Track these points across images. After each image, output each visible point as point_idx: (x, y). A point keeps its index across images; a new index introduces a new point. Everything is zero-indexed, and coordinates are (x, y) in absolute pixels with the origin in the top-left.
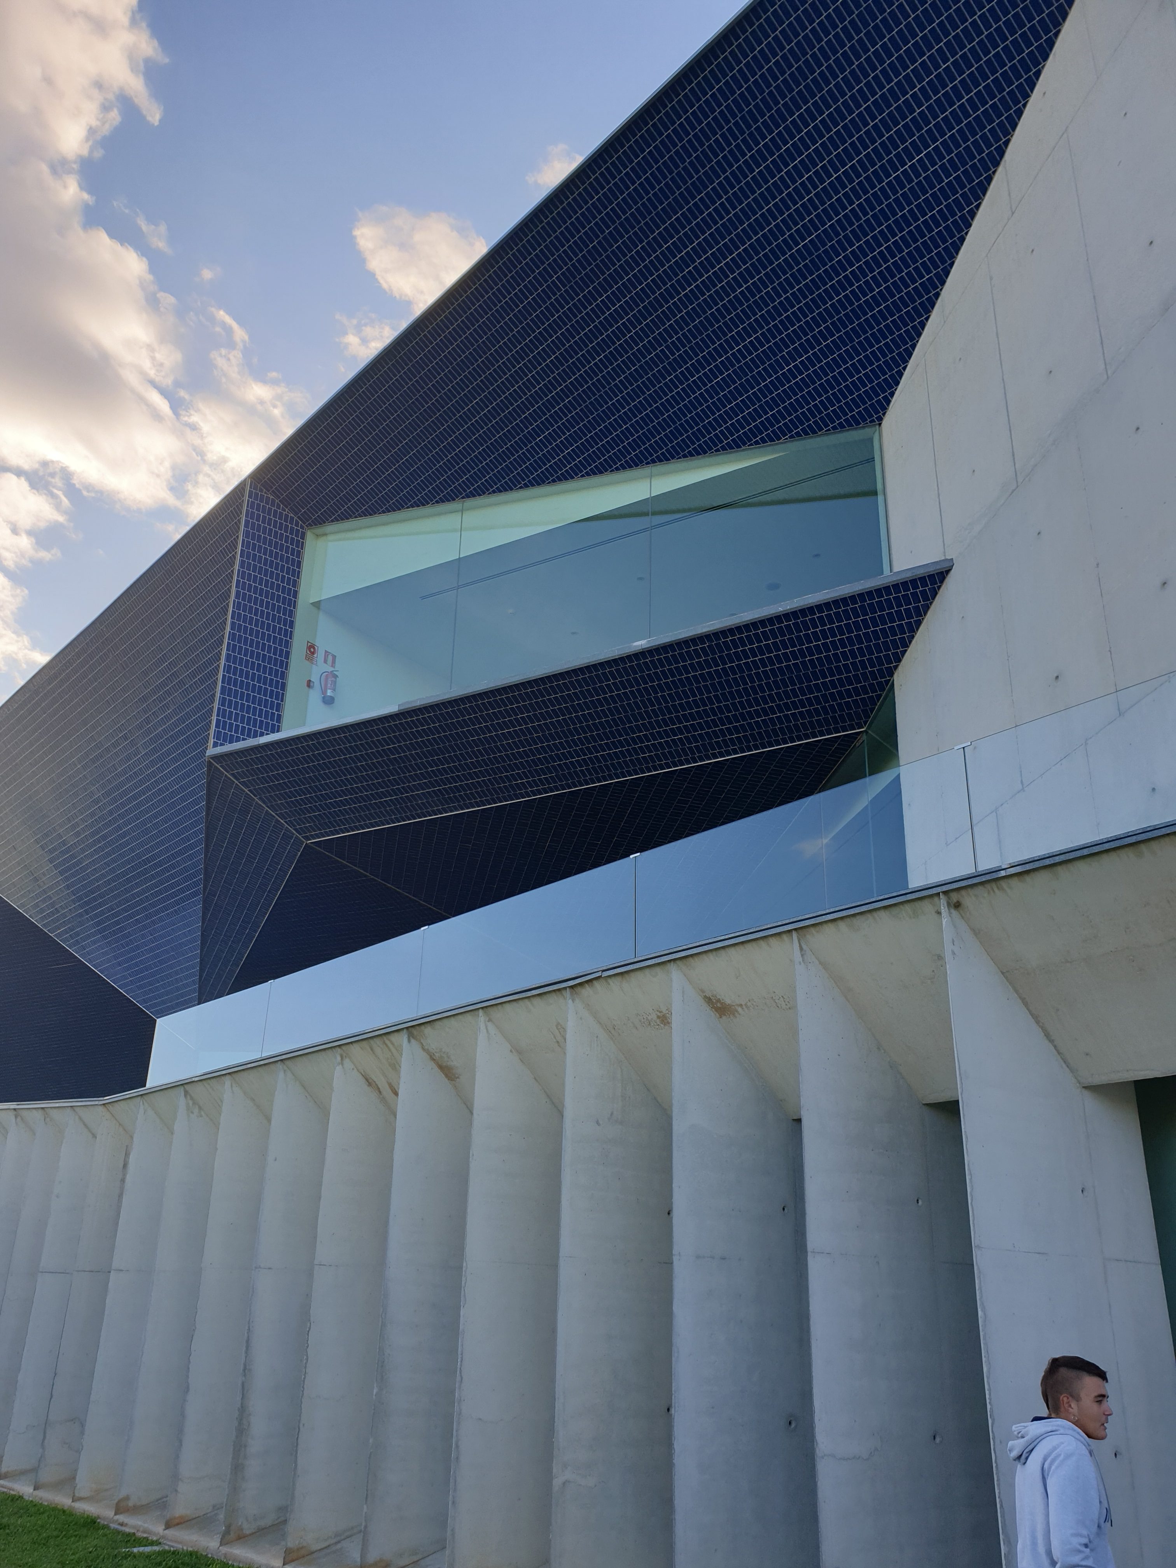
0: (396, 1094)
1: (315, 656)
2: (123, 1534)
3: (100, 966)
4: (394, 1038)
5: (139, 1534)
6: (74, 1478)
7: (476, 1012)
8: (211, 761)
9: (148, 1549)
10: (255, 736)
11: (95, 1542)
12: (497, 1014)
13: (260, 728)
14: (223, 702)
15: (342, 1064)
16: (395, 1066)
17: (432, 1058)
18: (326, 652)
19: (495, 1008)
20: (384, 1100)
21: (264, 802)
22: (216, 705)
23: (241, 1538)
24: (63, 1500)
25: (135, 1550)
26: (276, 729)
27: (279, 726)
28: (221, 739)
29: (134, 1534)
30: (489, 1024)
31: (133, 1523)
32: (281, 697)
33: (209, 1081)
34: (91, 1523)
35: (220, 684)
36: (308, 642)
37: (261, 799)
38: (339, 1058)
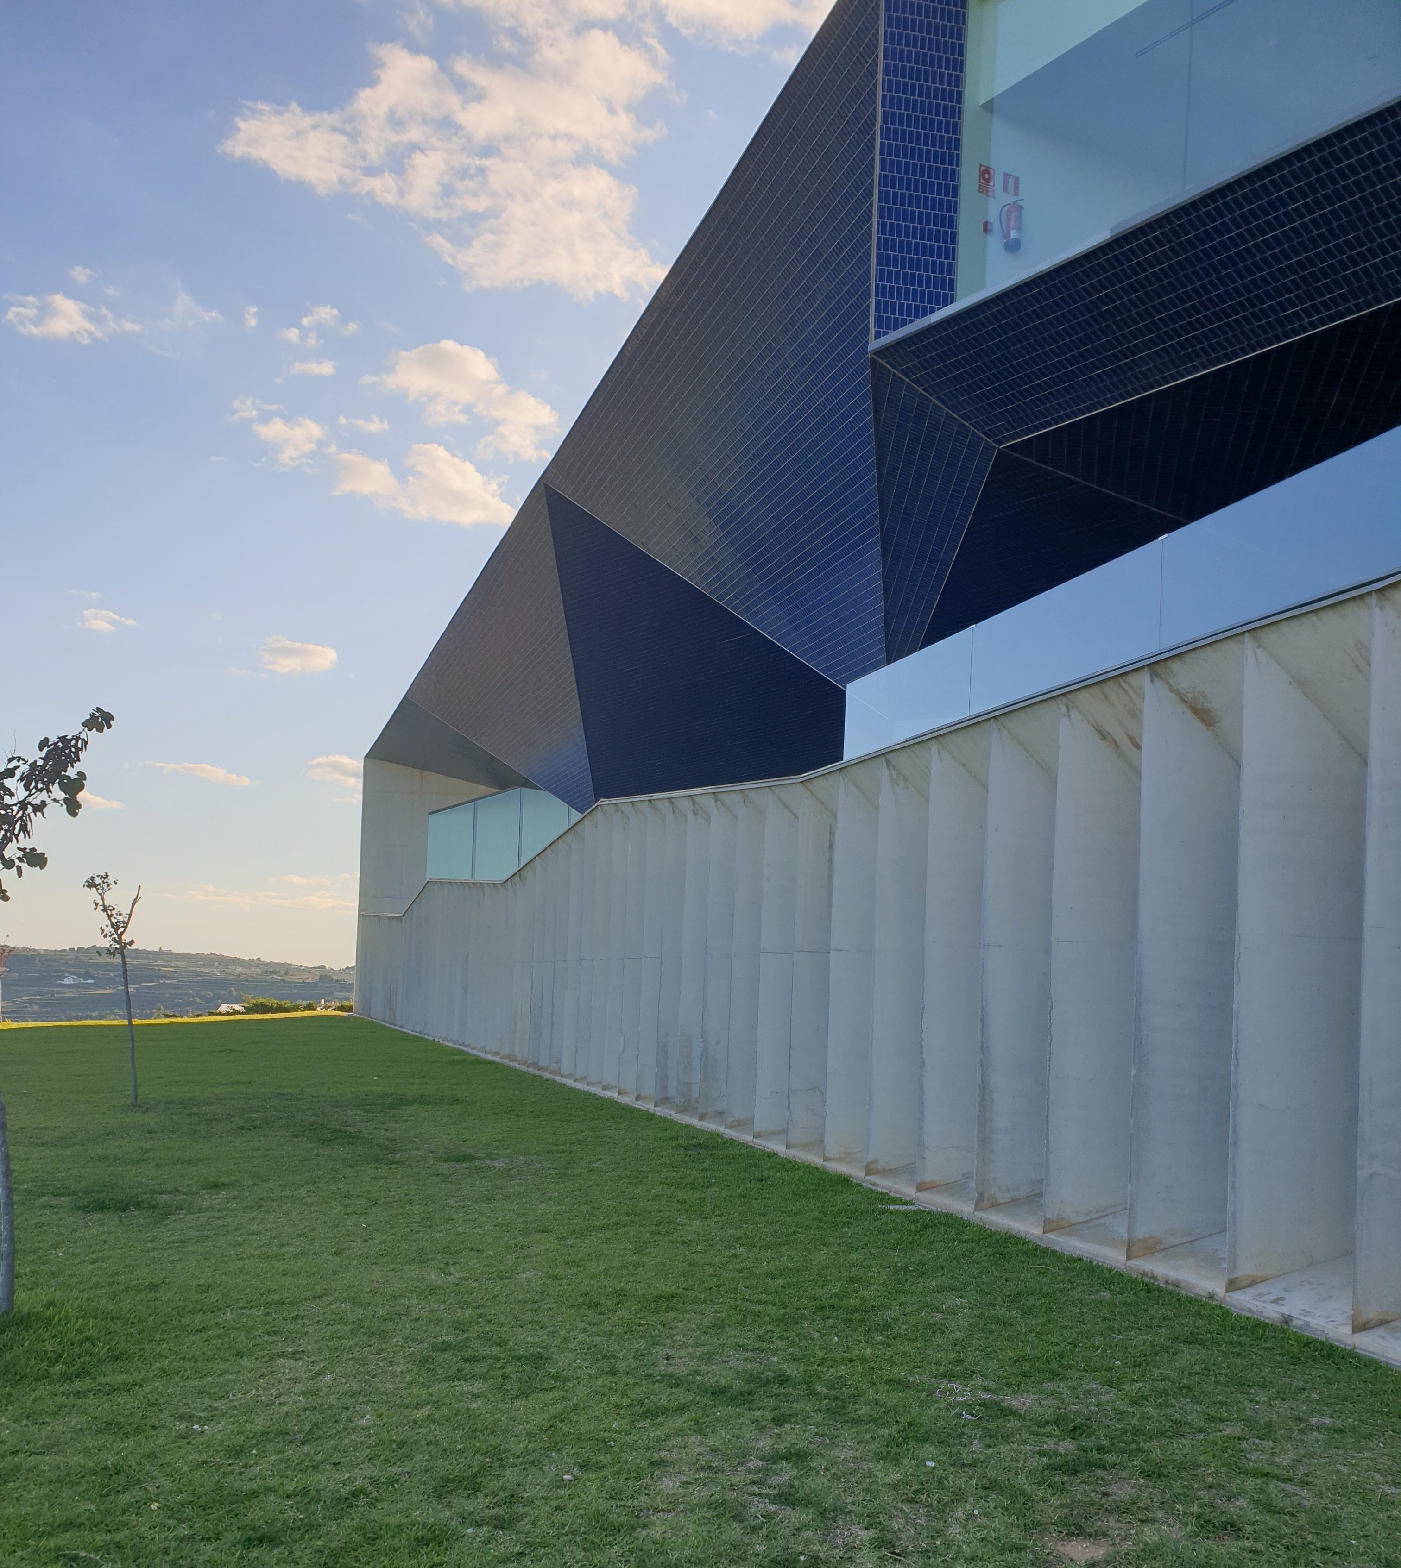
0: (1138, 747)
1: (991, 184)
2: (877, 1193)
3: (776, 633)
4: (1133, 679)
5: (892, 1194)
6: (822, 1141)
7: (1240, 638)
8: (875, 357)
9: (903, 1208)
10: (925, 314)
11: (851, 1198)
12: (1270, 637)
13: (930, 302)
14: (881, 275)
15: (1069, 716)
16: (1135, 714)
17: (1183, 700)
18: (1006, 176)
19: (1266, 629)
20: (1122, 755)
21: (943, 403)
22: (873, 282)
23: (995, 1205)
24: (816, 1160)
25: (891, 1207)
26: (949, 300)
27: (952, 295)
28: (884, 326)
29: (887, 1193)
30: (1260, 651)
31: (884, 1184)
32: (951, 254)
33: (912, 748)
34: (844, 1182)
35: (874, 252)
36: (981, 165)
37: (939, 398)
38: (1064, 709)
